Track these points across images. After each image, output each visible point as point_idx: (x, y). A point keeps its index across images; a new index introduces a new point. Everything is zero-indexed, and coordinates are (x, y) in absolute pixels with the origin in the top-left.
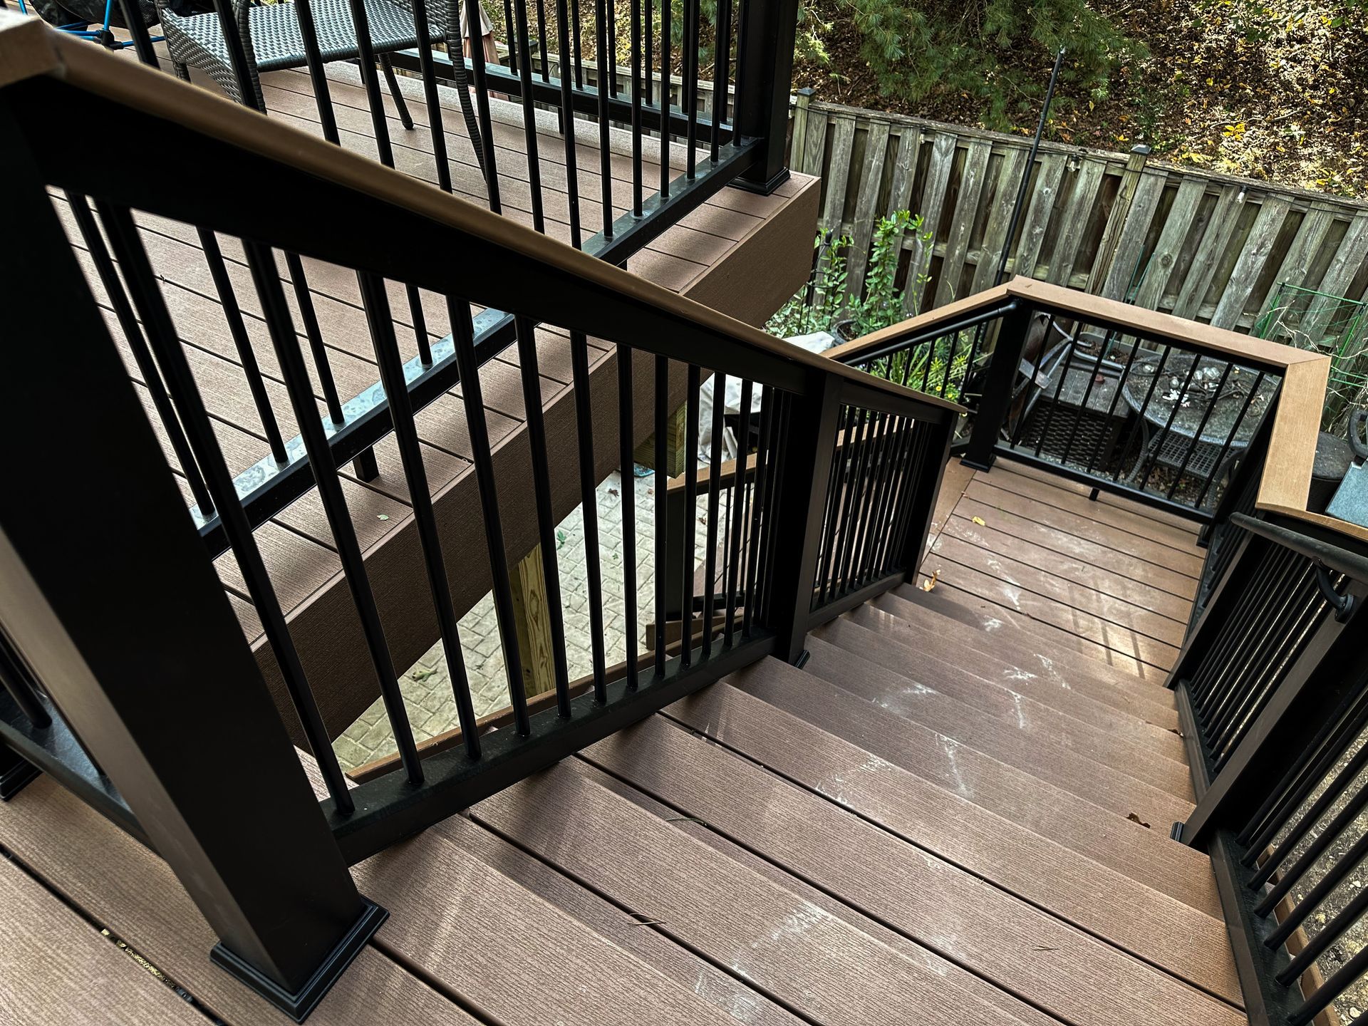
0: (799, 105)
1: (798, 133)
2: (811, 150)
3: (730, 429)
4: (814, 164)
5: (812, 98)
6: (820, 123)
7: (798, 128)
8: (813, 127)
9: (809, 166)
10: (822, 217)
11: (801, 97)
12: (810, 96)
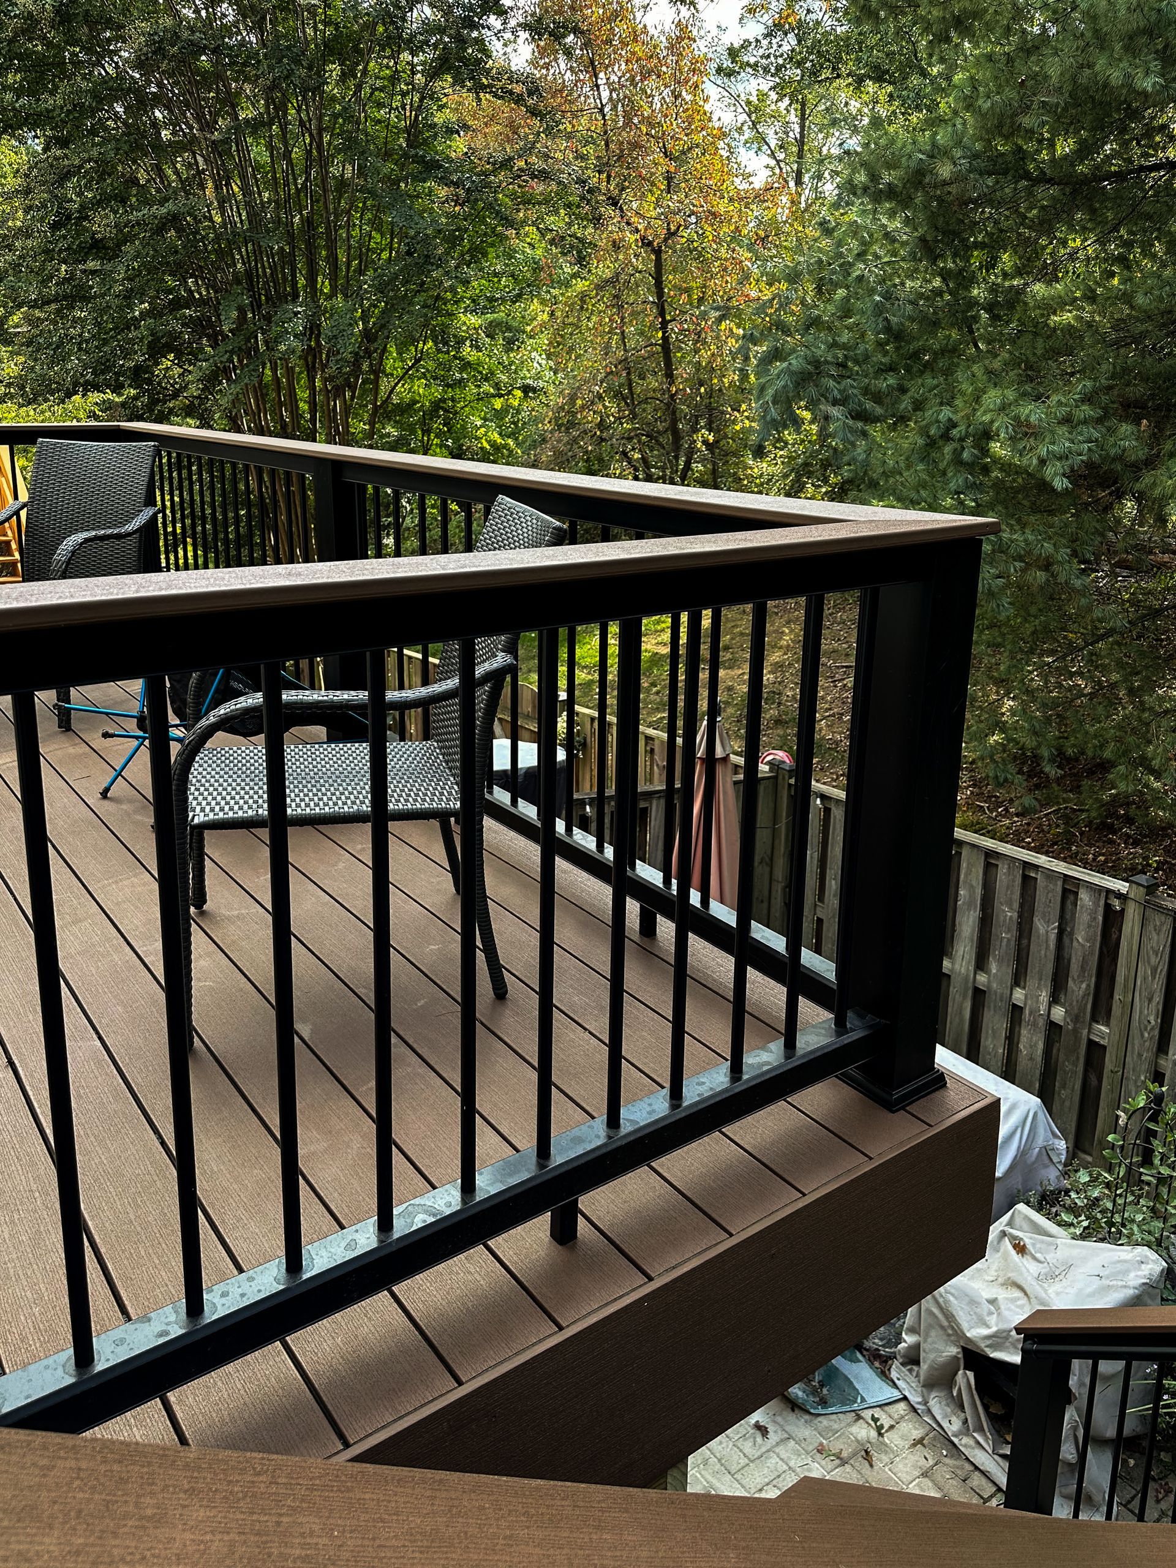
0: (1132, 896)
1: (1129, 930)
2: (1149, 958)
3: (971, 1375)
4: (1154, 978)
5: (1151, 889)
6: (1162, 924)
7: (1130, 924)
8: (1151, 928)
9: (1145, 978)
10: (1167, 1054)
11: (1134, 886)
12: (1147, 887)
